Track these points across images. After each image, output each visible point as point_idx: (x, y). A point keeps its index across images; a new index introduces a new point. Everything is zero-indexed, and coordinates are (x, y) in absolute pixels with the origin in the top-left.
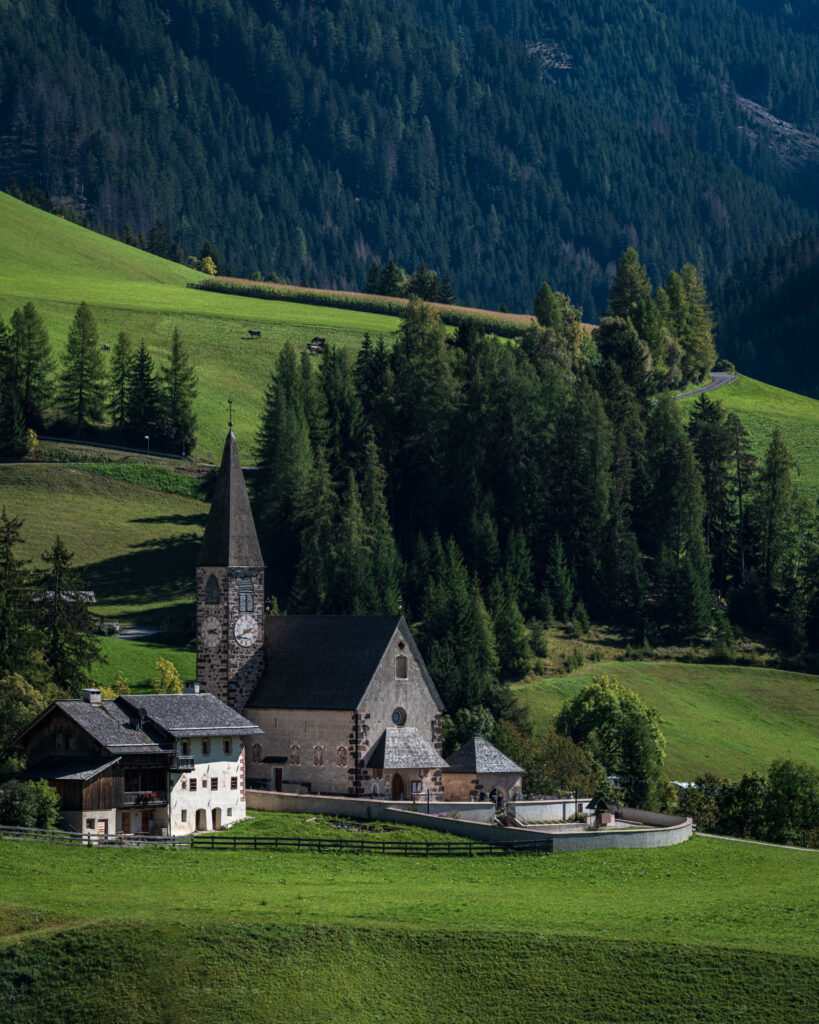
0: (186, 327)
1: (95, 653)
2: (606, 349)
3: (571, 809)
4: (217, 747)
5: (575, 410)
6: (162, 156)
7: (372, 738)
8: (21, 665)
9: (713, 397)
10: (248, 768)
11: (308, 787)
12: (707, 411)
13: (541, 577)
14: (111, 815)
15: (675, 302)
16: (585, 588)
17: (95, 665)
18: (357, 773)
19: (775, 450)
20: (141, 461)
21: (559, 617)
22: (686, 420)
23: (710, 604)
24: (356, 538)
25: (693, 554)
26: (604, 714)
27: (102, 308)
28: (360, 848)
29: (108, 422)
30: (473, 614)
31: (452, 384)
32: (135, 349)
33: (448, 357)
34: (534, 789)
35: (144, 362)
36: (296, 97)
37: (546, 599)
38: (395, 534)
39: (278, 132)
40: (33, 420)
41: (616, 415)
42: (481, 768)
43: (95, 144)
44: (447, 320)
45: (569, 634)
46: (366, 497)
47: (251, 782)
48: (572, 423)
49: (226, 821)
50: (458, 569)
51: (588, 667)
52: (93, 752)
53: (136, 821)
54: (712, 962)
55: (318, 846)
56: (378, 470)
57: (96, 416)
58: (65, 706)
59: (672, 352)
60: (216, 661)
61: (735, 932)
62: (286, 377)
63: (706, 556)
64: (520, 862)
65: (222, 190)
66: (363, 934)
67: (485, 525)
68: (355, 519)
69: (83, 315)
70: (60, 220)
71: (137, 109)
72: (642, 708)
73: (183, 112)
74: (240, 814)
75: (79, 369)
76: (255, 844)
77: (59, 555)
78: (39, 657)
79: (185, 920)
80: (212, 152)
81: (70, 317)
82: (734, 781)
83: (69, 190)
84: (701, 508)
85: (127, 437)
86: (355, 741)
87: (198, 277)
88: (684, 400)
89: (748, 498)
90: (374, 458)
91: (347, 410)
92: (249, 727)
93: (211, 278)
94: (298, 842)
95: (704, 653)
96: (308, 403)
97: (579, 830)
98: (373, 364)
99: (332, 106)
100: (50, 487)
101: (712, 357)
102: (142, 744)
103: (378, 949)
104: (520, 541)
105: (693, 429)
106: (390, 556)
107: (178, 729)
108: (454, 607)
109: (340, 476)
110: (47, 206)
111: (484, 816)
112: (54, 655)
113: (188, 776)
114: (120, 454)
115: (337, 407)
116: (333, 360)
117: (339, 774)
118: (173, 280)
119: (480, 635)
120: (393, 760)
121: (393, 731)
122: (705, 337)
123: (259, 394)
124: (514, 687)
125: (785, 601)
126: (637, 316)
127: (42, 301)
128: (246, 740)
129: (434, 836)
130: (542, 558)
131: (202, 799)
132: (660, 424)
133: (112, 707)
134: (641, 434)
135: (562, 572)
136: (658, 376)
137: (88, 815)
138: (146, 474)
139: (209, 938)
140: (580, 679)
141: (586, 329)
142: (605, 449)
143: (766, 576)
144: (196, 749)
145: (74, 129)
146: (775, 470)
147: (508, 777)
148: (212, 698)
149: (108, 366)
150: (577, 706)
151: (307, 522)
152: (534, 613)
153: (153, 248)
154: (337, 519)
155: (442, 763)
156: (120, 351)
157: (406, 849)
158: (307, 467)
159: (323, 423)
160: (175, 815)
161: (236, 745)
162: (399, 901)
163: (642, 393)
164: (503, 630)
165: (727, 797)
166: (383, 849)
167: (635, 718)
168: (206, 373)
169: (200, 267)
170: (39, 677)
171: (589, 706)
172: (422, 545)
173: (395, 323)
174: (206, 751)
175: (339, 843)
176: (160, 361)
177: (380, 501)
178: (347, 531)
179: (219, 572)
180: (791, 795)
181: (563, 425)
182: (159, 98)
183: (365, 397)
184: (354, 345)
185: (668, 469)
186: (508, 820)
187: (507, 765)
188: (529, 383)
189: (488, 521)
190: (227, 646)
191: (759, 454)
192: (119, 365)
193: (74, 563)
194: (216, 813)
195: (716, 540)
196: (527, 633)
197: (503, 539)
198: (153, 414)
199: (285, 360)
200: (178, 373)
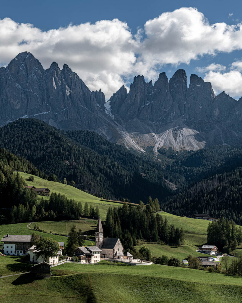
0: (98, 205)
1: (84, 242)
2: (147, 208)
3: (138, 260)
4: (97, 253)
5: (142, 215)
6: (98, 185)
7: (115, 252)
8: (75, 243)
9: (158, 214)
10: (101, 255)
11: (108, 258)
12: (158, 215)
13: (138, 234)
14: (85, 260)
15: (155, 203)
16: (143, 236)
17: (84, 243)
18: (114, 256)
19: (166, 220)
20: (93, 220)
21: (140, 239)
22: (155, 216)
23: (158, 237)
24: (117, 229)
25: (156, 232)
26: (145, 250)
27: (89, 203)
28: (113, 265)
29: (89, 216)
30: (130, 238)
31: (128, 212)
32: (92, 207)
33: (128, 208)
34: (134, 258)
35: (93, 209)
36: (114, 179)
37: (139, 237)
38: (122, 229)
39: (111, 183)
40: (80, 215)
41: (147, 215)
42: (128, 255)
43: (90, 184)
44: (128, 204)
45: (141, 241)
46: (118, 225)
47: (101, 257)
48: (142, 216)
49: (98, 261)
50: (129, 233)
51: (143, 245)
52: (83, 253)
53: (87, 261)
54: (153, 278)
55: (109, 264)
56: (120, 222)
57: (88, 215)
58: (79, 248)
59: (154, 208)
60: (98, 243)
61: (156, 275)
62: (109, 211)
63: (157, 232)
64: (132, 267)
65: (105, 189)
66: (113, 275)
67: (132, 228)
68: (117, 227)
69: (86, 203)
70: (85, 193)
71: (95, 180)
72: (149, 249)
73: (101, 180)
74: (100, 261)
75: (86, 210)
76: (101, 264)
77: (80, 230)
78: (77, 242)
79: (92, 273)
80: (104, 185)
81: (85, 203)
82: (158, 258)
83: (87, 189)
84: (157, 226)
85: (91, 217)
86: (113, 252)
87: (100, 199)
88: (155, 214)
89: (163, 225)
90: (119, 220)
91: (116, 215)
92: (101, 251)
93: (103, 199)
94: (106, 264)
95: (157, 243)
96: (112, 214)
97: (139, 263)
98: (119, 209)
99: (118, 180)
100: (82, 223)
101: (159, 209)
102: (88, 252)
103: (114, 276)
104: (136, 230)
105: (156, 217)
106: (121, 231)
107: (92, 251)
108: (128, 237)
109: (115, 222)
110: (84, 191)
111: (128, 261)
112: (79, 242)
113: (93, 256)
114: (90, 219)
115: (115, 214)
116: (115, 209)
117: (111, 256)
118: (98, 200)
119: (131, 240)
120: (118, 255)
121: (118, 251)
122: (159, 207)
123: (106, 213)
124: (134, 247)
125: (167, 237)
126: (151, 204)
127: (82, 202)
128: (101, 252)
129: (122, 263)
130: (138, 232)
131: (95, 259)
132: (152, 217)
133: (85, 248)
134: (150, 218)
135: (141, 233)
136: (153, 211)
137: (82, 260)
138: (93, 222)
139: (95, 275)
140: (142, 246)
141: (145, 206)
142: (146, 220)
143: (164, 234)
144: (95, 253)
145: (88, 182)
146: (166, 222)
147: (131, 257)
148: (97, 247)
149: (89, 209)
150: (141, 249)
151: (111, 227)
152: (137, 238)
153: (96, 196)
154: (115, 227)
155: (123, 255)
156: (90, 207)
157: (119, 265)
158: (112, 221)
159: (114, 216)
160: (92, 260)
161: (99, 253)
162: (117, 271)
163: (150, 213)
164: (134, 240)
165: (157, 259)
166: (116, 265)
167: (148, 250)
168: (100, 210)
169: (101, 198)
170: (77, 244)
171: (143, 249)
172: (125, 231)
173: (122, 205)
174: (96, 253)
175: (111, 264)
176: (95, 208)
177: (120, 225)
178: (116, 228)
179: (98, 232)
180: (164, 259)
181: (141, 217)
182: (98, 179)
183: (118, 213)
184: (117, 207)
185: (153, 222)
186: (131, 262)
187: (131, 255)
188: (137, 212)
189: (132, 227)
190: (99, 241)
191: (164, 220)
192: (90, 209)
193: (82, 231)
194: (97, 260)
195: (159, 230)
196: (136, 240)
197: (134, 229)
198: (94, 215)
199: (109, 209)
200: (97, 210)
